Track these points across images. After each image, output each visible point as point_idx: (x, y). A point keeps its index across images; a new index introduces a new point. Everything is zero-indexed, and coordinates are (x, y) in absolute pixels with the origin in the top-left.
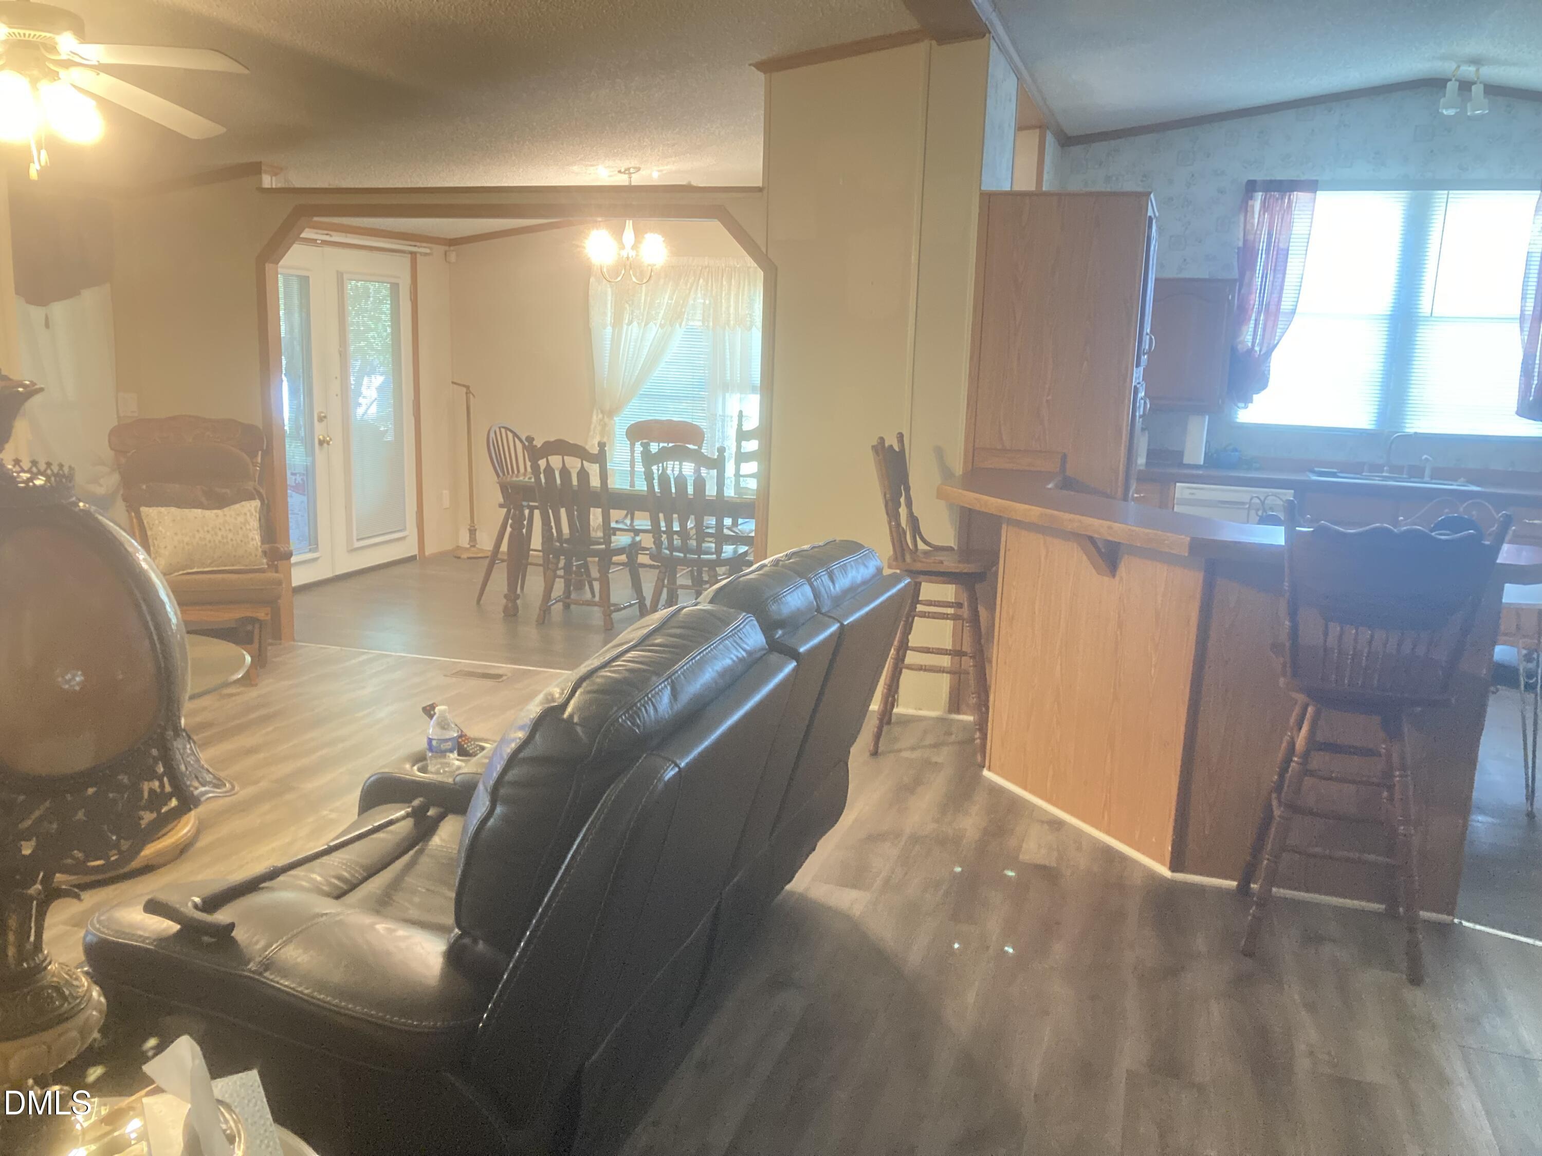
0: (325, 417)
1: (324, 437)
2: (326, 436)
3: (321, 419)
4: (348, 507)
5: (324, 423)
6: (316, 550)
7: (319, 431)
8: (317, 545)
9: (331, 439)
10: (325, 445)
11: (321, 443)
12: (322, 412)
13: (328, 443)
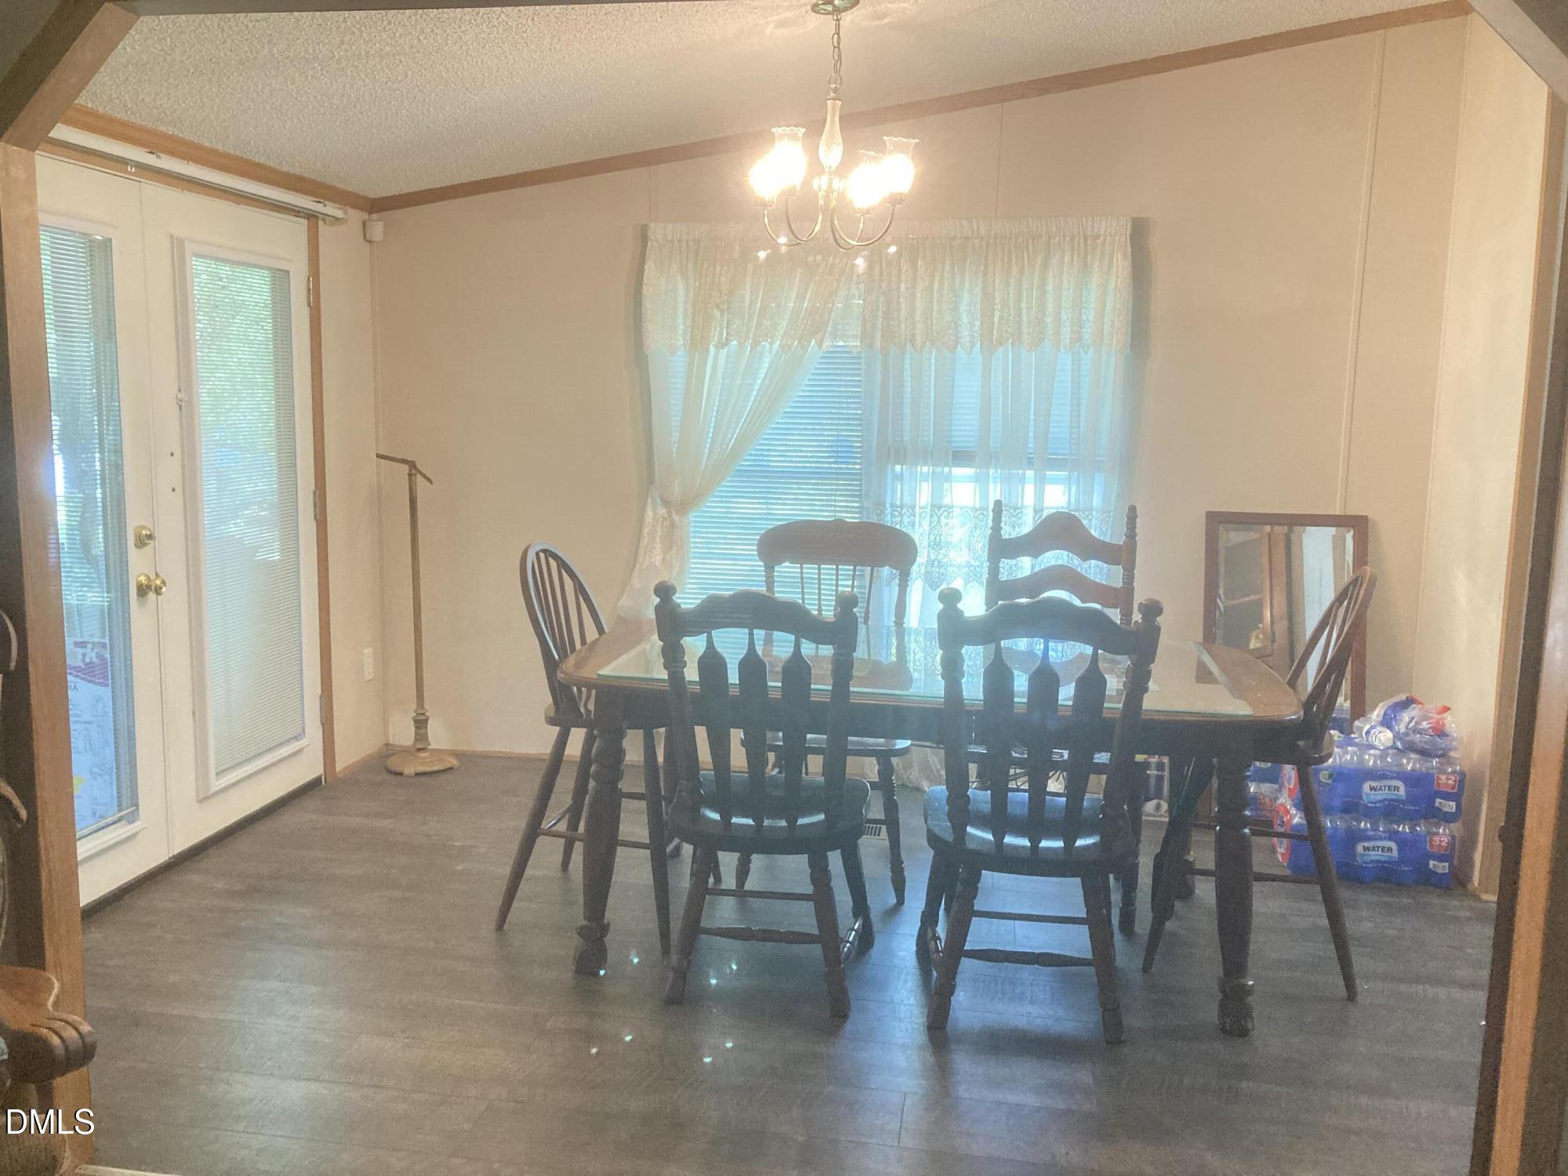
0: (150, 537)
1: (148, 578)
2: (153, 577)
3: (142, 541)
4: (199, 712)
5: (148, 549)
6: (132, 818)
7: (139, 566)
8: (137, 806)
9: (164, 582)
10: (152, 595)
11: (143, 591)
12: (144, 527)
13: (158, 591)
